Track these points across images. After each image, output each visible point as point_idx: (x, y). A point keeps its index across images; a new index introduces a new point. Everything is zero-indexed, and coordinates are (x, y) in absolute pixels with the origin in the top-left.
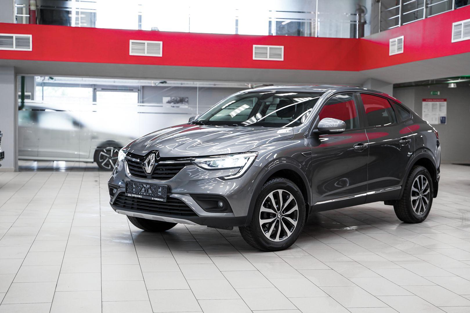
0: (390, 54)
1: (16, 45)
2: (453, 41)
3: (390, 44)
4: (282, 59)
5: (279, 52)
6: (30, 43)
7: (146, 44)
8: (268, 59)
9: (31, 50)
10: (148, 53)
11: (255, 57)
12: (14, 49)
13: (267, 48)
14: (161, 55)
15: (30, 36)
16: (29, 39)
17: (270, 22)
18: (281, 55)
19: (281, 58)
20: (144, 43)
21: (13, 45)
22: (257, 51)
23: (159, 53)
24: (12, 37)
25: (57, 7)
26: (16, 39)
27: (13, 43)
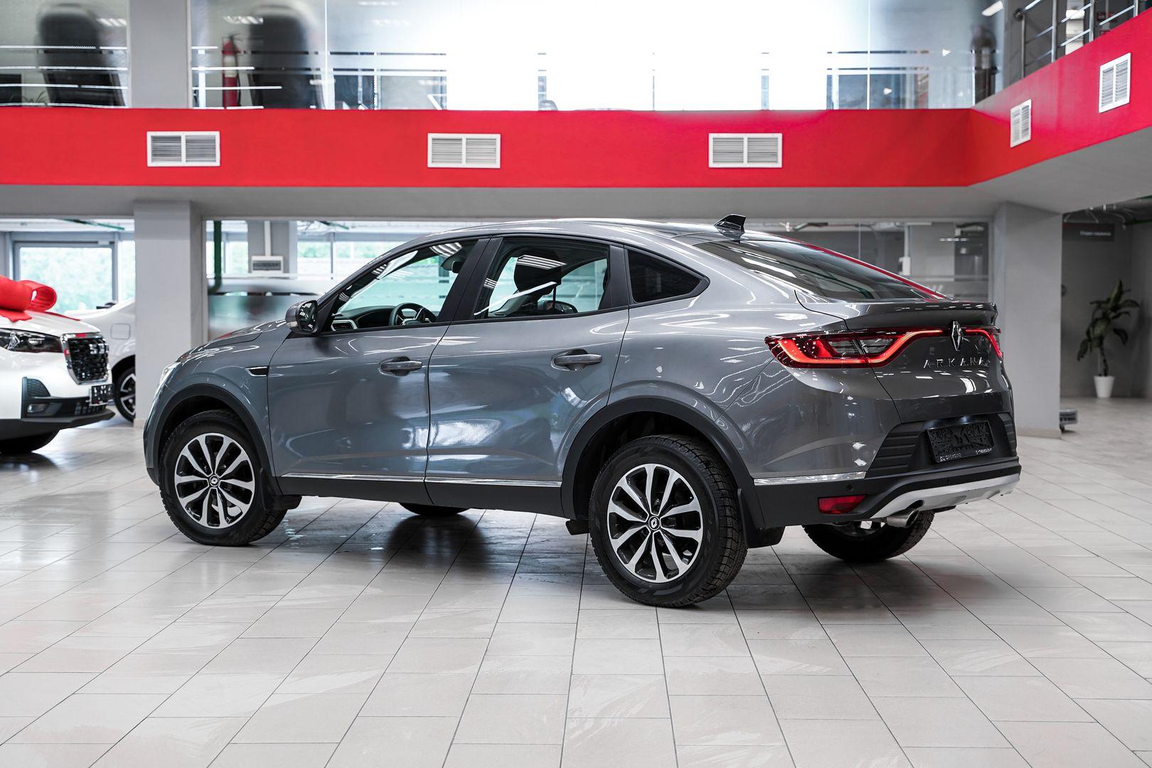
0: (1013, 144)
1: (188, 156)
2: (1101, 110)
3: (1013, 120)
4: (779, 165)
5: (771, 149)
6: (215, 148)
7: (464, 142)
8: (745, 165)
9: (217, 164)
10: (467, 161)
11: (714, 162)
12: (183, 162)
13: (743, 139)
14: (497, 165)
15: (216, 134)
16: (214, 141)
17: (829, 78)
18: (775, 154)
19: (776, 162)
20: (461, 140)
21: (180, 155)
22: (718, 148)
23: (495, 161)
24: (179, 139)
25: (287, 69)
26: (187, 141)
27: (180, 152)
